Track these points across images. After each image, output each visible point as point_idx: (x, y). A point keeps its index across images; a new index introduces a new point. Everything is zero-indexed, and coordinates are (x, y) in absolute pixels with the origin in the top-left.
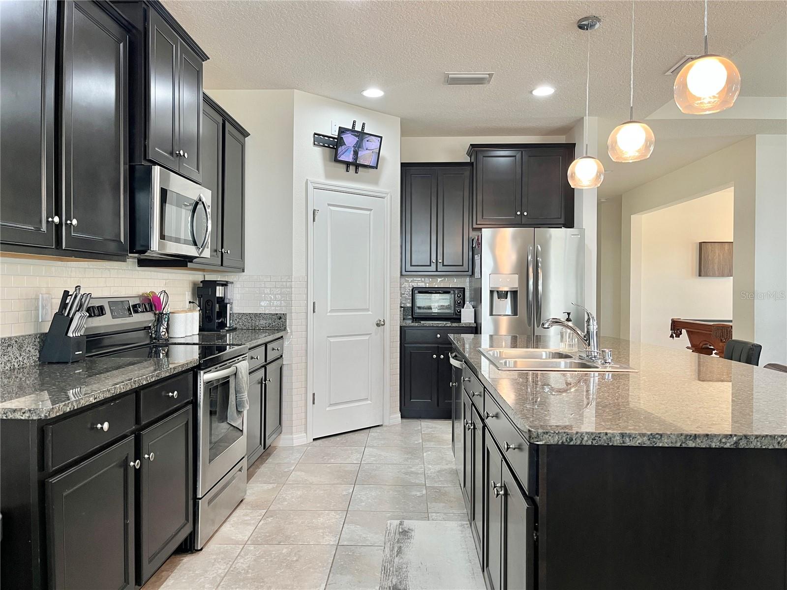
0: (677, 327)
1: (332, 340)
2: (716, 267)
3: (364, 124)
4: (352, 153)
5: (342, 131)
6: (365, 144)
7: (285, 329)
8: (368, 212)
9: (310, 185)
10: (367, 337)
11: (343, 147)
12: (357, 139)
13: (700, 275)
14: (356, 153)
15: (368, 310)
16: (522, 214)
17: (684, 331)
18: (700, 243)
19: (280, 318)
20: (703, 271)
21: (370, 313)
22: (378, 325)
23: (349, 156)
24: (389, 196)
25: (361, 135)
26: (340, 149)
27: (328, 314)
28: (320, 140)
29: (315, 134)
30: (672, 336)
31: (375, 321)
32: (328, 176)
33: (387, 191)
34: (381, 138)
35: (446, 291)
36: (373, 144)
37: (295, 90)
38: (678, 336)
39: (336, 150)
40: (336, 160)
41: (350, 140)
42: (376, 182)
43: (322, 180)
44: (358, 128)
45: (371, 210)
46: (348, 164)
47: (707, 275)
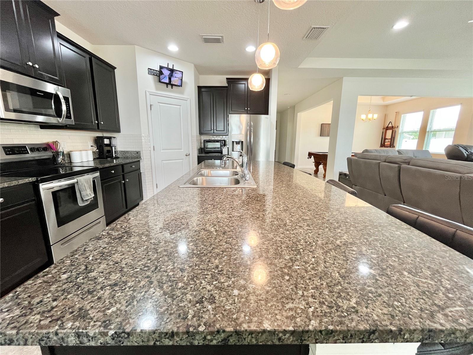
0: (310, 155)
1: (164, 162)
2: (326, 133)
3: (173, 65)
4: (168, 78)
5: (161, 67)
6: (174, 74)
7: (140, 157)
8: (179, 107)
9: (147, 93)
10: (182, 160)
11: (163, 75)
12: (170, 72)
13: (321, 136)
14: (170, 79)
15: (181, 149)
16: (247, 109)
17: (312, 156)
18: (322, 124)
19: (138, 153)
20: (322, 134)
21: (182, 150)
22: (186, 155)
23: (166, 80)
24: (189, 100)
25: (172, 71)
26: (161, 76)
27: (162, 151)
28: (151, 71)
29: (149, 69)
30: (308, 158)
31: (185, 154)
32: (157, 89)
33: (188, 97)
34: (182, 72)
35: (217, 141)
36: (178, 75)
37: (136, 46)
38: (310, 158)
39: (159, 76)
40: (160, 81)
41: (166, 73)
42: (182, 93)
43: (155, 91)
44: (170, 67)
45: (180, 106)
46: (167, 84)
47: (323, 136)
